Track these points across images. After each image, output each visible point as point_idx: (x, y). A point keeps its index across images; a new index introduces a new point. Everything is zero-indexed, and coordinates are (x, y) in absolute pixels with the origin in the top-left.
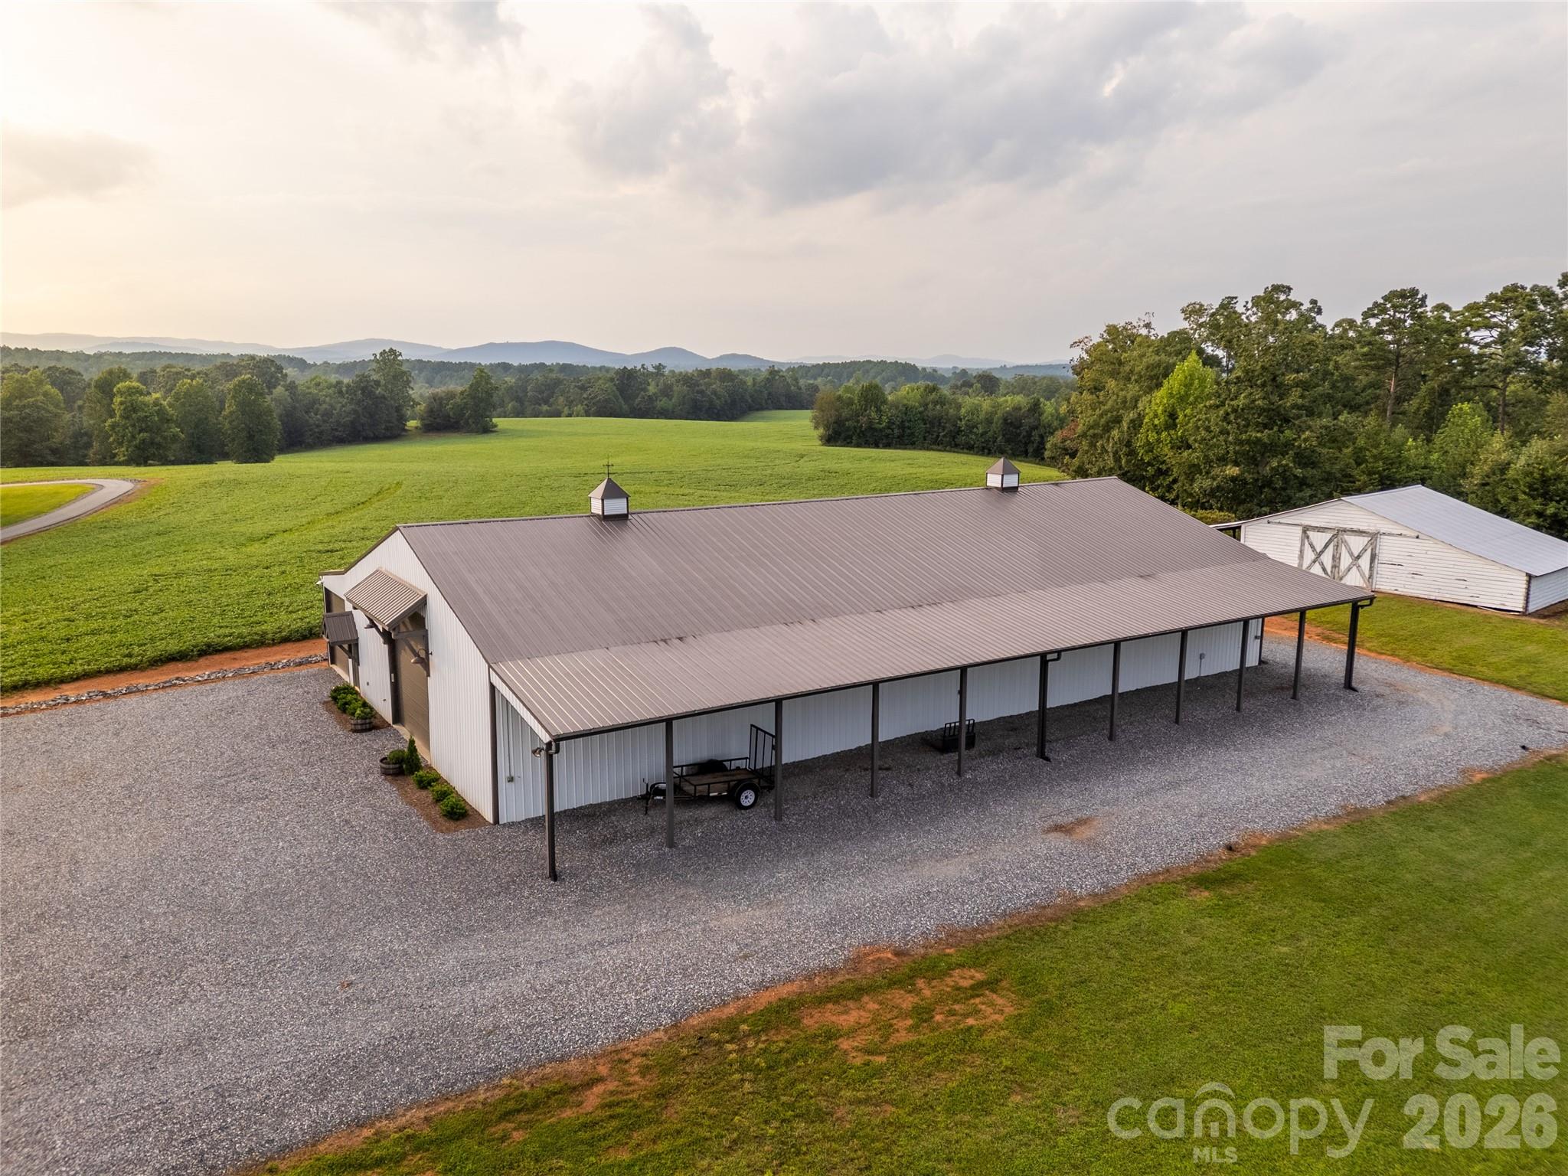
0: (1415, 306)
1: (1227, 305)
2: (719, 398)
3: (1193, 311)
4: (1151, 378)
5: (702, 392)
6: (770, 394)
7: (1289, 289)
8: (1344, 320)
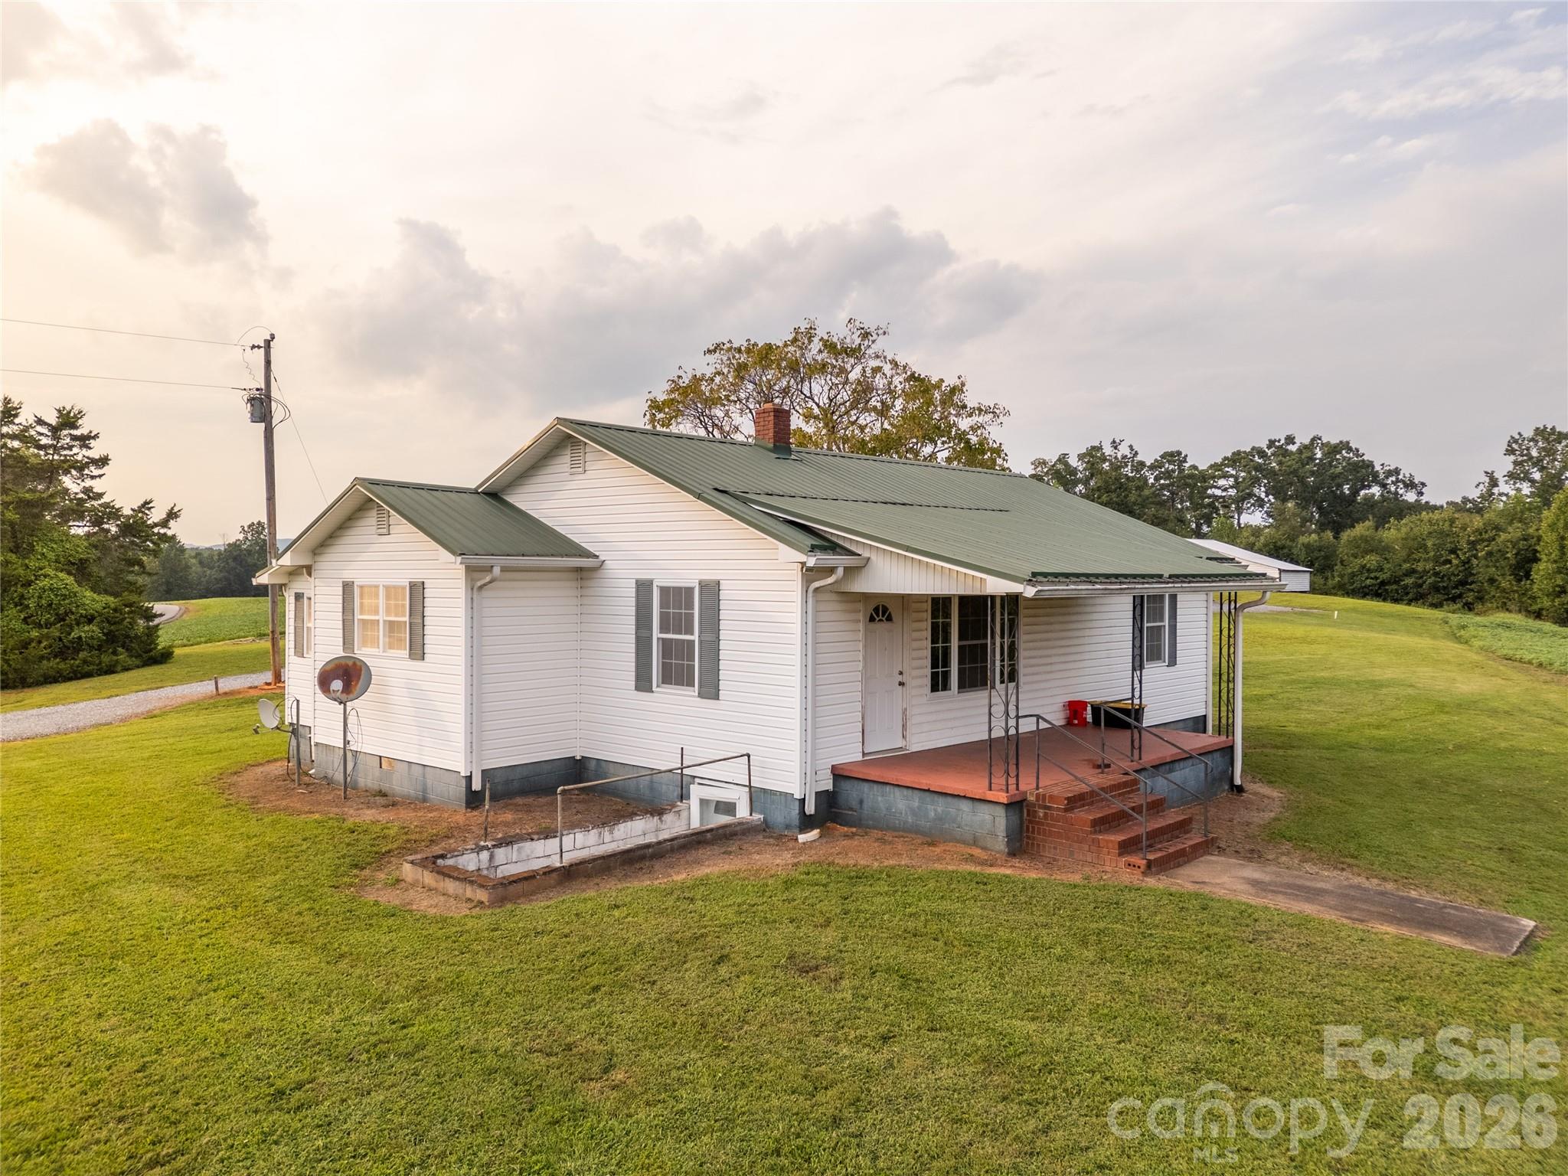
0: (1180, 463)
1: (1063, 459)
3: (1039, 463)
7: (1102, 449)
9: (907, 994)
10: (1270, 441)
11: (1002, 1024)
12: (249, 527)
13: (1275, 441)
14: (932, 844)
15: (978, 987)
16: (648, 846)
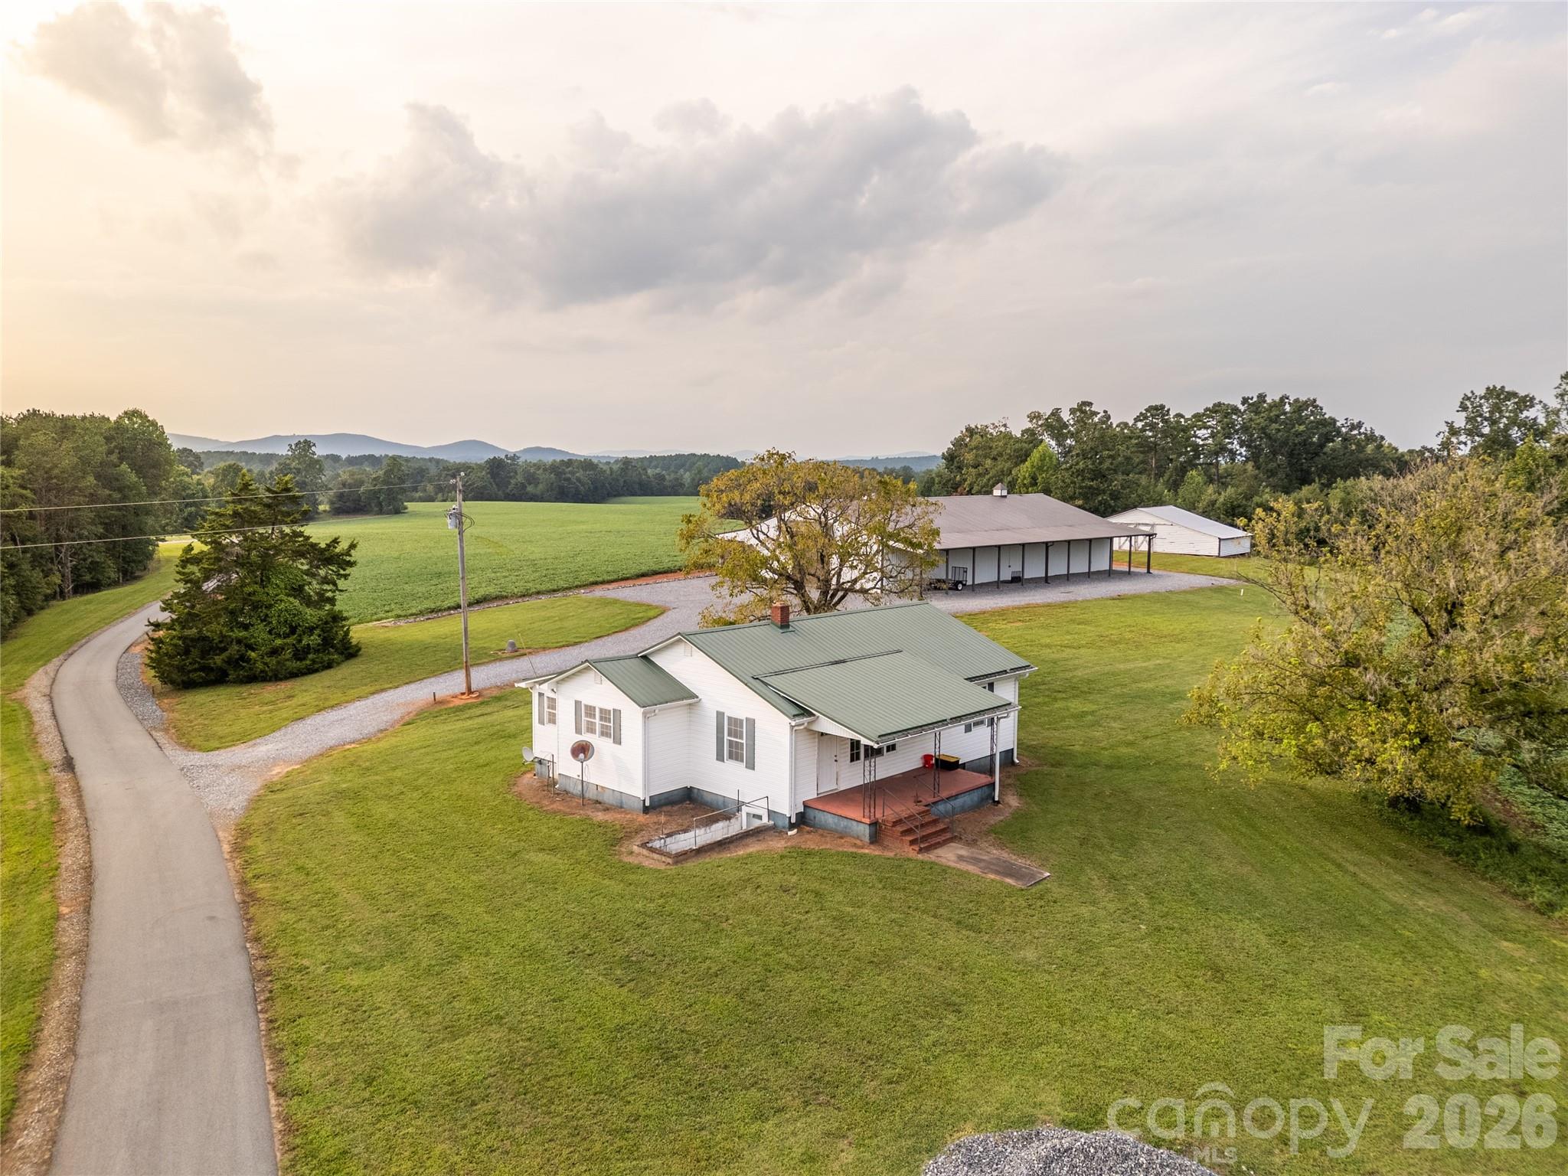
0: (1164, 415)
1: (1056, 413)
2: (583, 485)
3: (1034, 416)
4: (1017, 457)
5: (568, 479)
6: (625, 481)
7: (1092, 404)
8: (1121, 423)
9: (816, 899)
10: (1243, 398)
11: (842, 908)
12: (296, 445)
13: (1248, 398)
14: (841, 838)
15: (840, 897)
16: (727, 838)
